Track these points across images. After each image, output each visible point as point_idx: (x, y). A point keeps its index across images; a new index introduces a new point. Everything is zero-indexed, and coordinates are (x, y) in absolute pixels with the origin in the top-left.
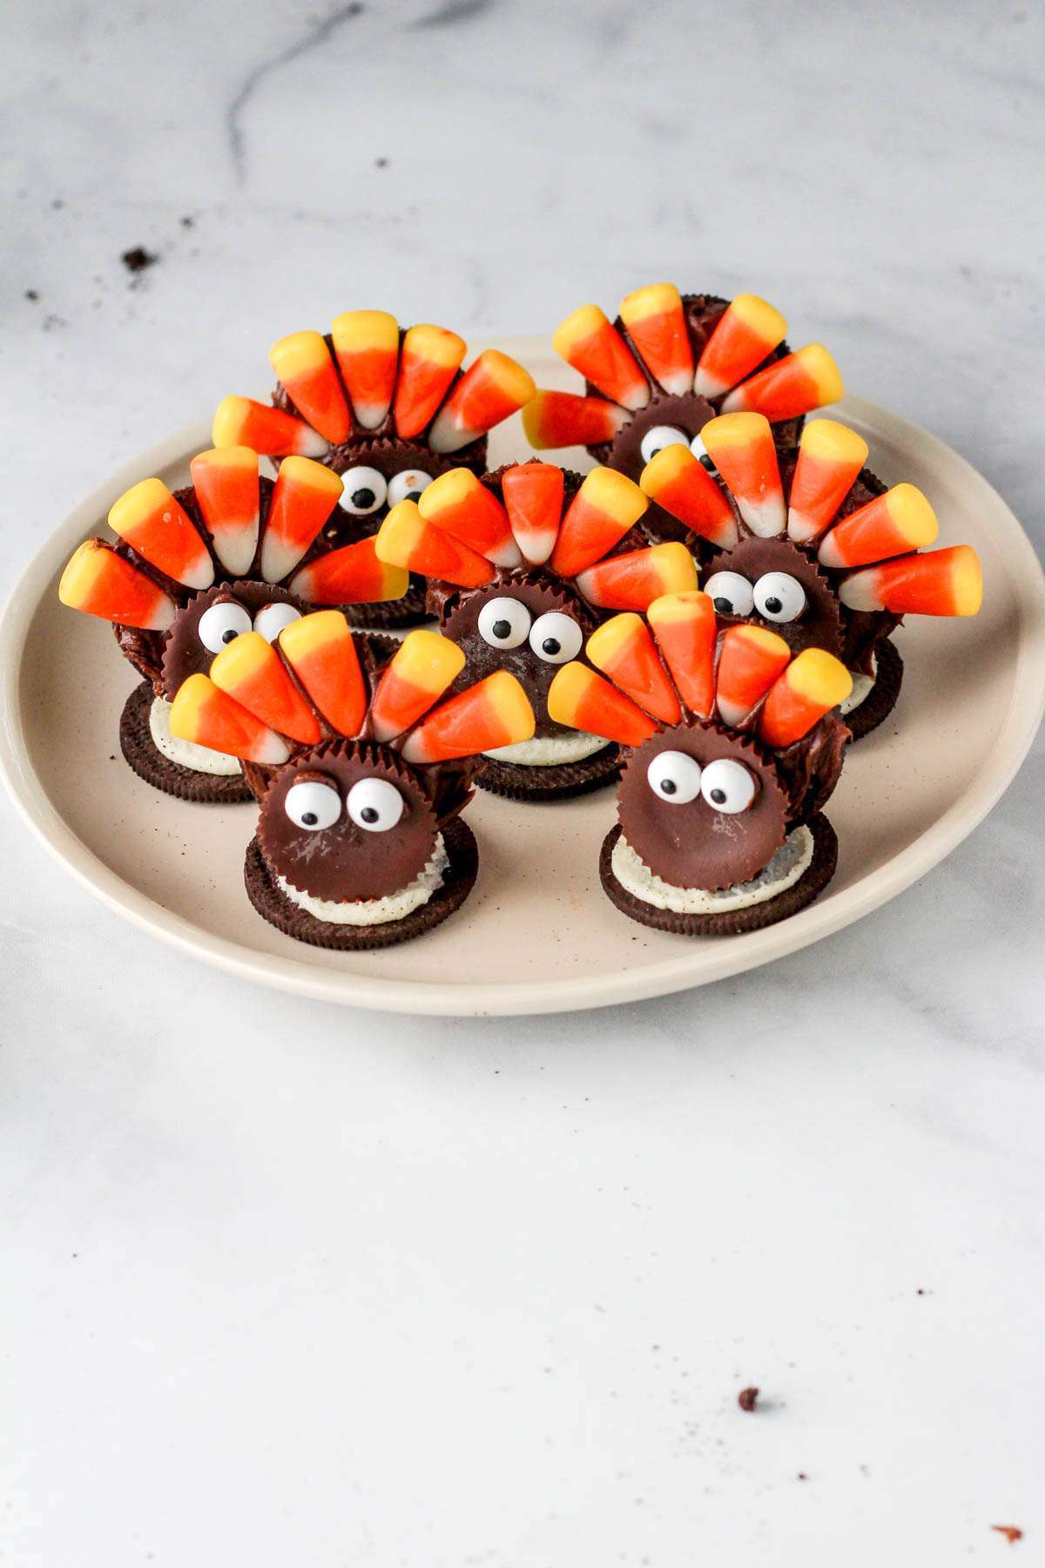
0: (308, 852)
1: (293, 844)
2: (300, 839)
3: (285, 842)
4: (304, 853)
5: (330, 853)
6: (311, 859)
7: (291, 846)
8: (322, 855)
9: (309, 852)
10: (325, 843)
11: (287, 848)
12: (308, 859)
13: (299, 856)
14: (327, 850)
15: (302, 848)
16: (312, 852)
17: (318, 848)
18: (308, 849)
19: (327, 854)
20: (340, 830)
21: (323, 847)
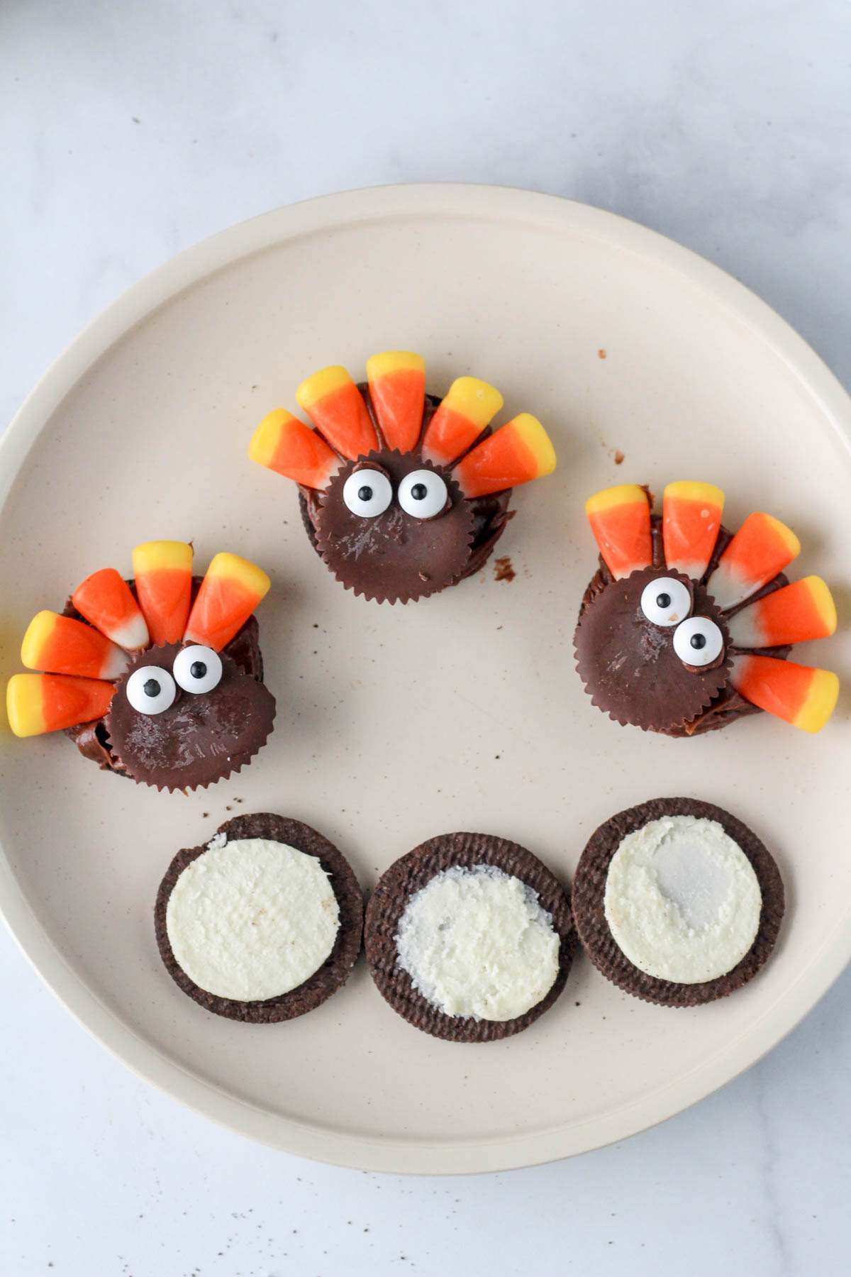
0: (357, 548)
1: (345, 539)
2: (352, 535)
3: (337, 536)
4: (354, 549)
5: (377, 551)
6: (360, 555)
7: (343, 541)
8: (370, 552)
9: (359, 548)
10: (373, 540)
11: (340, 543)
12: (357, 556)
13: (349, 551)
14: (373, 549)
15: (353, 545)
16: (362, 548)
17: (367, 545)
18: (358, 545)
19: (374, 551)
20: (388, 527)
21: (372, 545)
